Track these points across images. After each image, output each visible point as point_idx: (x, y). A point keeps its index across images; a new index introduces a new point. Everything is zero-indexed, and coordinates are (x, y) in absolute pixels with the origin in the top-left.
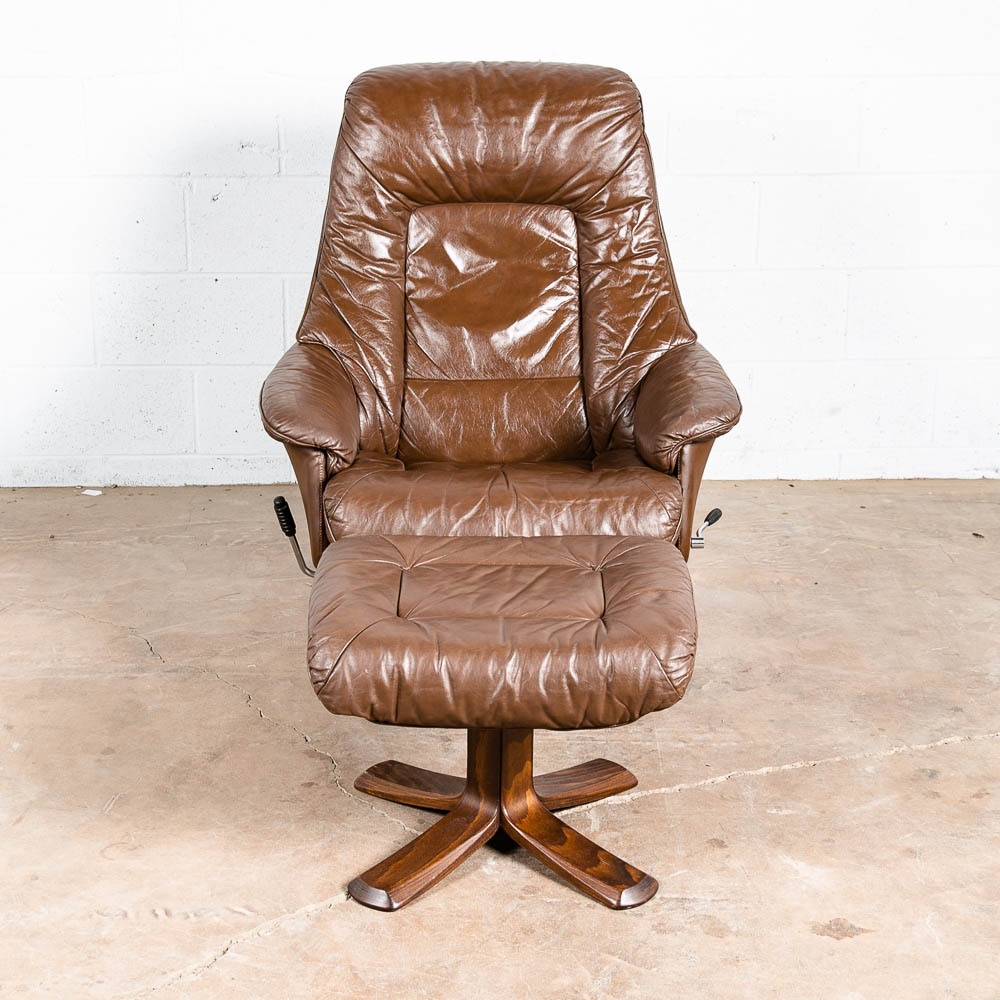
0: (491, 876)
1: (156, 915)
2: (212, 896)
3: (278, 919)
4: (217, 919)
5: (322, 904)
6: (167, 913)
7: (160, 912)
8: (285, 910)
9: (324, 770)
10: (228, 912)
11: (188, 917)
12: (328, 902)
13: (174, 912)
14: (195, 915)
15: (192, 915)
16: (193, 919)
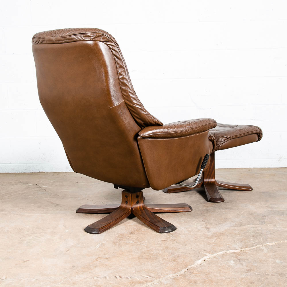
0: (234, 266)
1: (117, 278)
2: (135, 272)
3: (160, 279)
4: (138, 279)
5: (175, 275)
6: (120, 277)
7: (118, 277)
8: (162, 276)
9: (168, 236)
10: (142, 277)
11: (128, 278)
12: (177, 274)
13: (123, 277)
14: (130, 278)
15: (129, 278)
16: (130, 279)
